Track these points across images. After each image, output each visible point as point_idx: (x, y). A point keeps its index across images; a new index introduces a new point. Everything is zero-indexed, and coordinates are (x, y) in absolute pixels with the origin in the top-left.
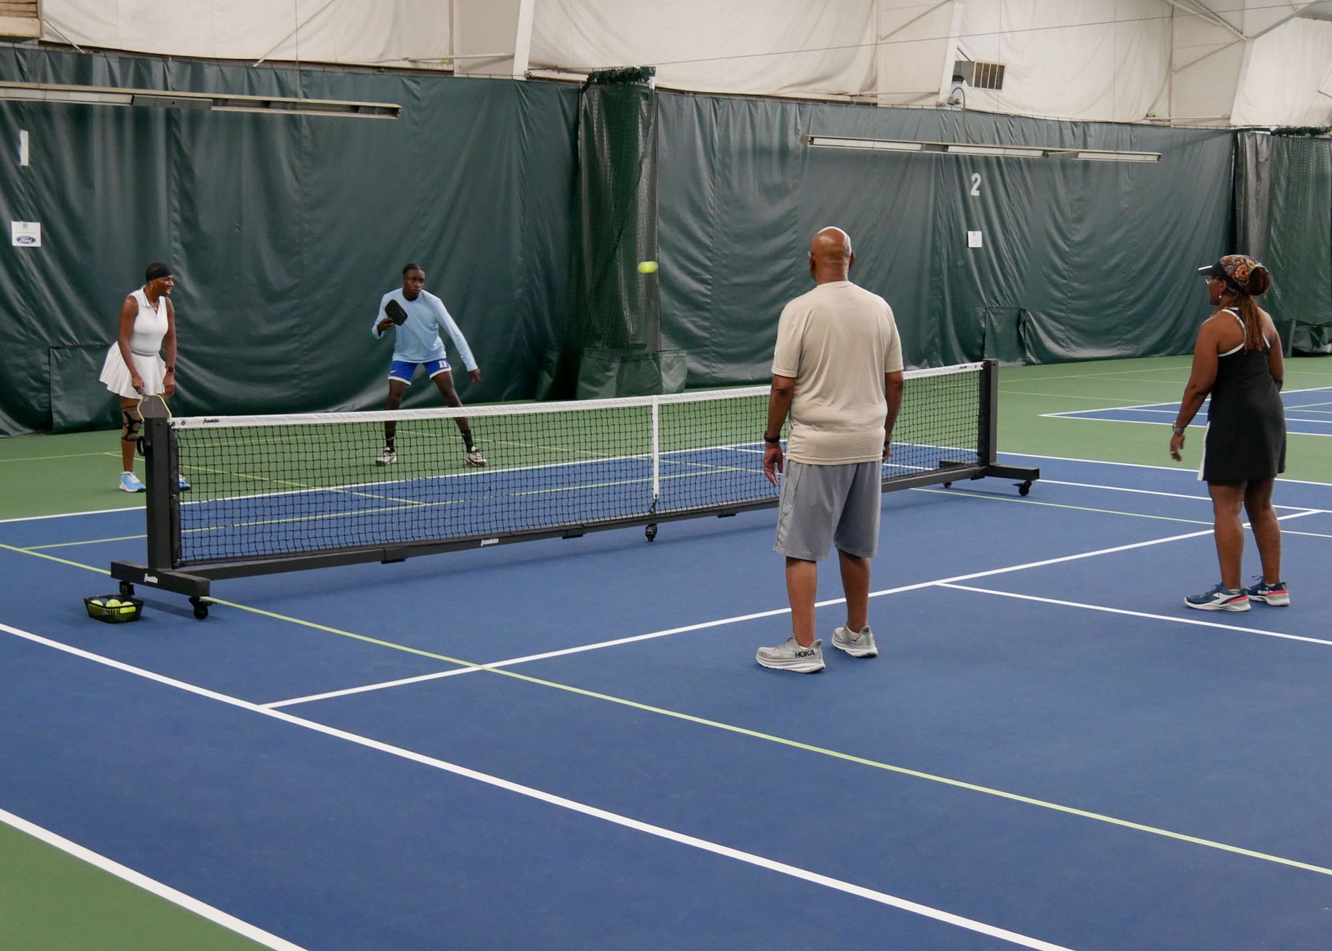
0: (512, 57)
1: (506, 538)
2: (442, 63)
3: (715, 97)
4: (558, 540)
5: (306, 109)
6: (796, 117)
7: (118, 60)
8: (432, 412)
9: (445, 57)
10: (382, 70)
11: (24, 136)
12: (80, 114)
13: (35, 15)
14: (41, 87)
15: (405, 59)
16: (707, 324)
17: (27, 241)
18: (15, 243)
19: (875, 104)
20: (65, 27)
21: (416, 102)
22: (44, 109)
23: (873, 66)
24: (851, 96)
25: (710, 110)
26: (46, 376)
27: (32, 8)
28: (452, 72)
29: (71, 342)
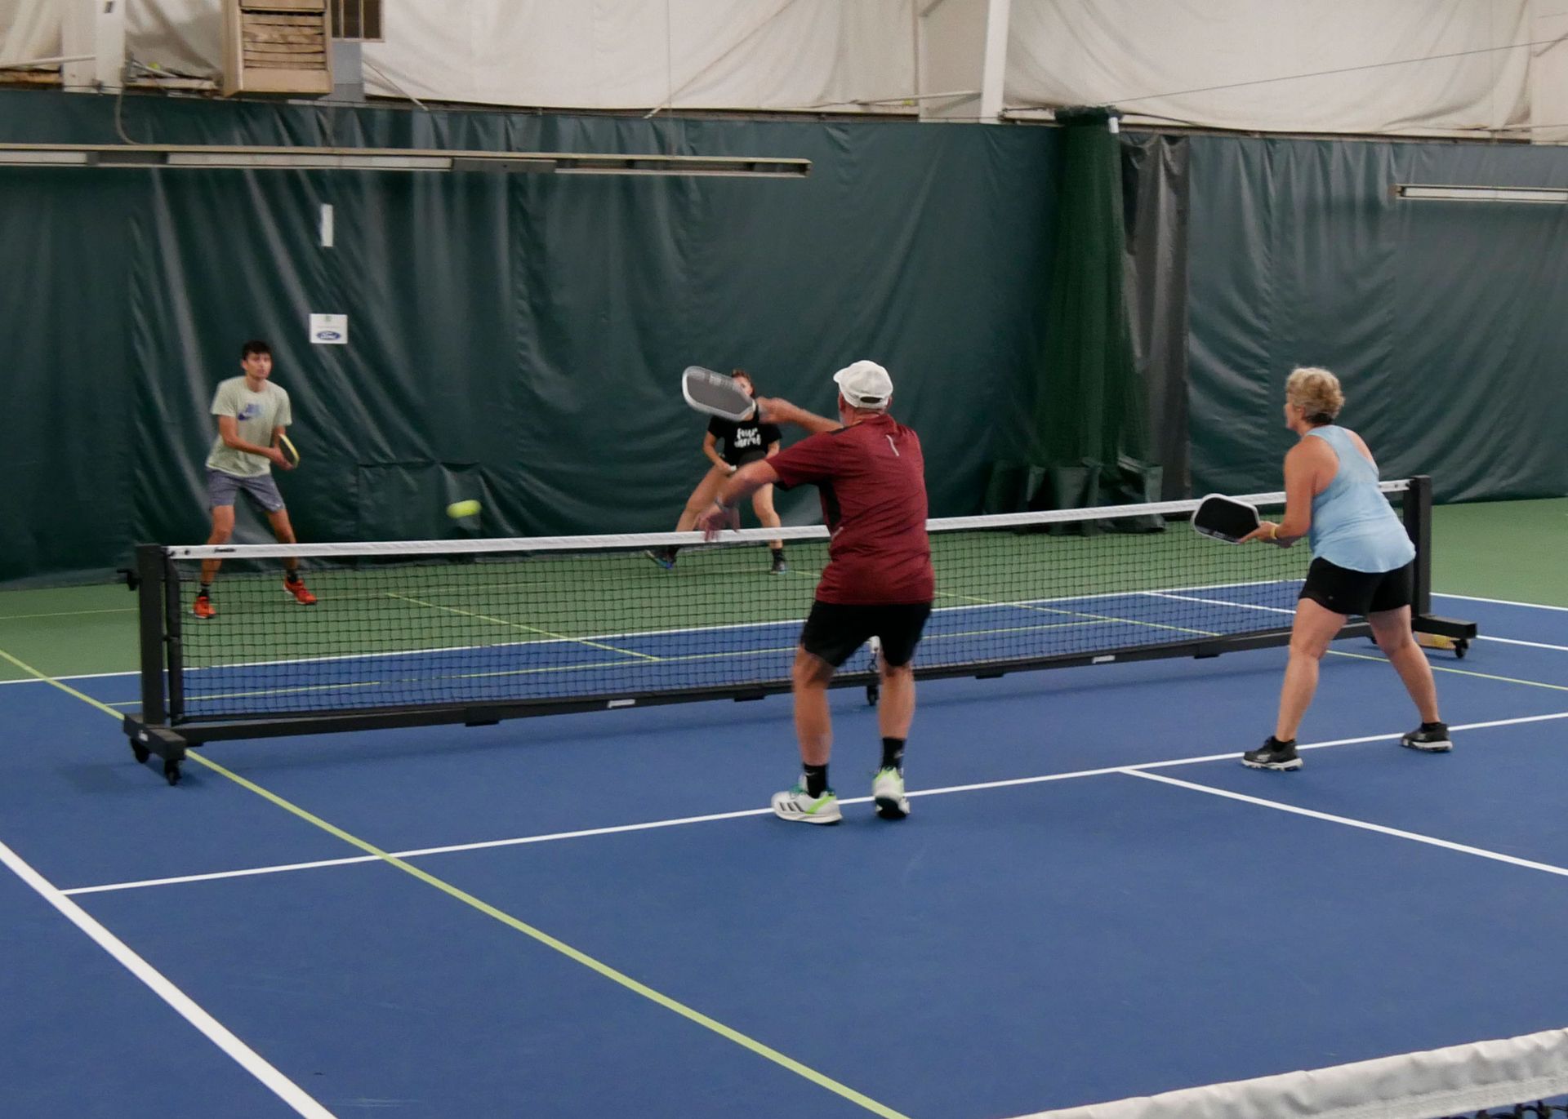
0: (978, 96)
1: (645, 699)
2: (903, 106)
3: (1269, 138)
4: (729, 703)
5: (681, 169)
6: (1389, 161)
7: (446, 116)
8: (539, 542)
9: (909, 97)
10: (823, 116)
11: (327, 213)
12: (397, 184)
13: (323, 67)
14: (335, 153)
15: (853, 102)
16: (1263, 432)
17: (330, 337)
18: (314, 340)
19: (1528, 142)
20: (404, 78)
21: (843, 155)
22: (351, 178)
23: (1524, 91)
24: (1490, 131)
25: (1262, 158)
26: (353, 499)
27: (319, 58)
28: (916, 116)
29: (385, 459)
